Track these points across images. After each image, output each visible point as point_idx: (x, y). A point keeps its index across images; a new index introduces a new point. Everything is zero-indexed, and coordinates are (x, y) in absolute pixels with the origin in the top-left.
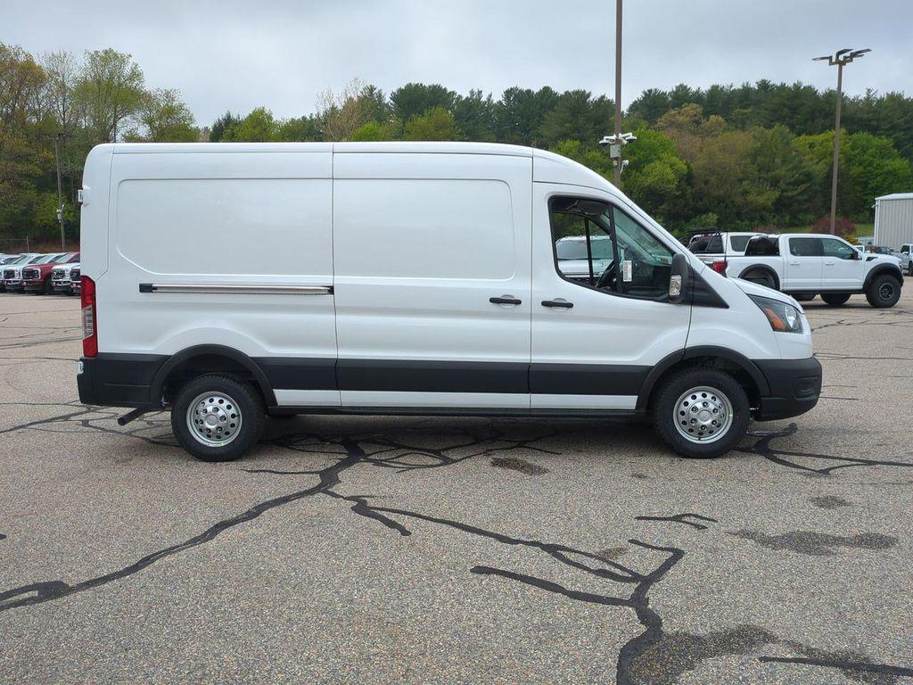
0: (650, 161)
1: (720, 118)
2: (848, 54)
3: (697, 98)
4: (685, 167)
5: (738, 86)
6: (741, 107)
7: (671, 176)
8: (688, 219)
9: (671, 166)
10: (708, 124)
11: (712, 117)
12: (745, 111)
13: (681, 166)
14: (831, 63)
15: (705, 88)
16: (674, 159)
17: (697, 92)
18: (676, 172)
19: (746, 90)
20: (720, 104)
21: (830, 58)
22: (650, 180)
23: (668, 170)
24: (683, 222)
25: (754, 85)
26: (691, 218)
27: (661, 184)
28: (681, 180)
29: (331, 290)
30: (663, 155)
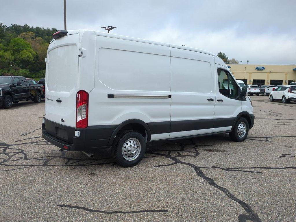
0: (22, 50)
1: (41, 38)
2: (110, 28)
3: (32, 30)
4: (36, 53)
5: (46, 28)
6: (47, 36)
7: (31, 56)
8: (38, 71)
9: (31, 52)
10: (37, 39)
11: (38, 37)
12: (49, 37)
13: (34, 52)
14: (106, 29)
15: (35, 27)
16: (31, 50)
17: (32, 28)
18: (33, 54)
19: (49, 30)
20: (40, 33)
21: (106, 28)
22: (23, 57)
23: (30, 54)
24: (36, 72)
25: (51, 29)
26: (39, 71)
27: (27, 58)
28: (34, 57)
29: (170, 97)
30: (27, 48)
